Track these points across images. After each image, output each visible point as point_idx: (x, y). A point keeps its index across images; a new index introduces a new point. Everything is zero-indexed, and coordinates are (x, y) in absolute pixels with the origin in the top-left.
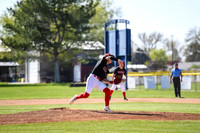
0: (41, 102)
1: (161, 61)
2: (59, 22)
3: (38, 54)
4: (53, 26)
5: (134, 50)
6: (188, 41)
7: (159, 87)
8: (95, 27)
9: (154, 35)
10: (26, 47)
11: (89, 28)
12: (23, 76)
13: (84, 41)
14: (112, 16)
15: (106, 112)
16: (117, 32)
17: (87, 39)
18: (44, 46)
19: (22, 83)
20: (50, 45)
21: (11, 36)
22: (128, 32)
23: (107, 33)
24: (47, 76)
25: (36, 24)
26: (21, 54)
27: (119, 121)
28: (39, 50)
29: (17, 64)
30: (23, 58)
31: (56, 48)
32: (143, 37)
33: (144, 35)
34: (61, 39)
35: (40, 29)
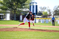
0: (10, 25)
1: (46, 15)
2: (16, 3)
3: (10, 12)
4: (14, 4)
5: (38, 12)
6: (54, 9)
7: (45, 22)
8: (27, 4)
9: (44, 7)
10: (6, 9)
11: (25, 5)
12: (5, 18)
13: (23, 8)
14: (32, 1)
15: (29, 29)
16: (33, 6)
17: (24, 8)
18: (11, 9)
19: (5, 20)
20: (13, 9)
21: (2, 6)
22: (37, 6)
23: (30, 6)
24: (12, 18)
25: (9, 3)
26: (5, 11)
27: (33, 32)
28: (10, 10)
29: (3, 14)
30: (5, 13)
31: (15, 10)
32: (41, 8)
33: (41, 7)
34: (17, 7)
35: (10, 4)
